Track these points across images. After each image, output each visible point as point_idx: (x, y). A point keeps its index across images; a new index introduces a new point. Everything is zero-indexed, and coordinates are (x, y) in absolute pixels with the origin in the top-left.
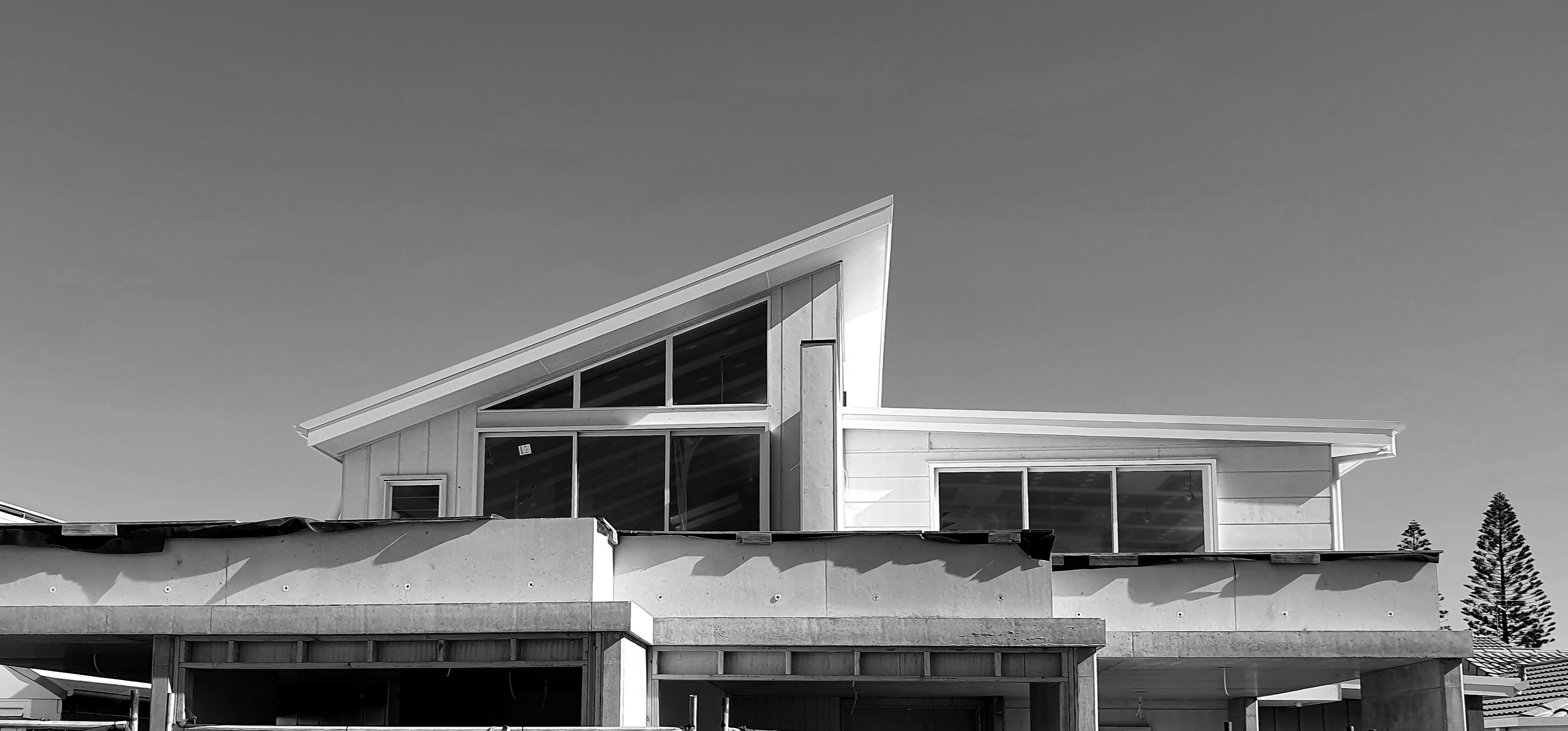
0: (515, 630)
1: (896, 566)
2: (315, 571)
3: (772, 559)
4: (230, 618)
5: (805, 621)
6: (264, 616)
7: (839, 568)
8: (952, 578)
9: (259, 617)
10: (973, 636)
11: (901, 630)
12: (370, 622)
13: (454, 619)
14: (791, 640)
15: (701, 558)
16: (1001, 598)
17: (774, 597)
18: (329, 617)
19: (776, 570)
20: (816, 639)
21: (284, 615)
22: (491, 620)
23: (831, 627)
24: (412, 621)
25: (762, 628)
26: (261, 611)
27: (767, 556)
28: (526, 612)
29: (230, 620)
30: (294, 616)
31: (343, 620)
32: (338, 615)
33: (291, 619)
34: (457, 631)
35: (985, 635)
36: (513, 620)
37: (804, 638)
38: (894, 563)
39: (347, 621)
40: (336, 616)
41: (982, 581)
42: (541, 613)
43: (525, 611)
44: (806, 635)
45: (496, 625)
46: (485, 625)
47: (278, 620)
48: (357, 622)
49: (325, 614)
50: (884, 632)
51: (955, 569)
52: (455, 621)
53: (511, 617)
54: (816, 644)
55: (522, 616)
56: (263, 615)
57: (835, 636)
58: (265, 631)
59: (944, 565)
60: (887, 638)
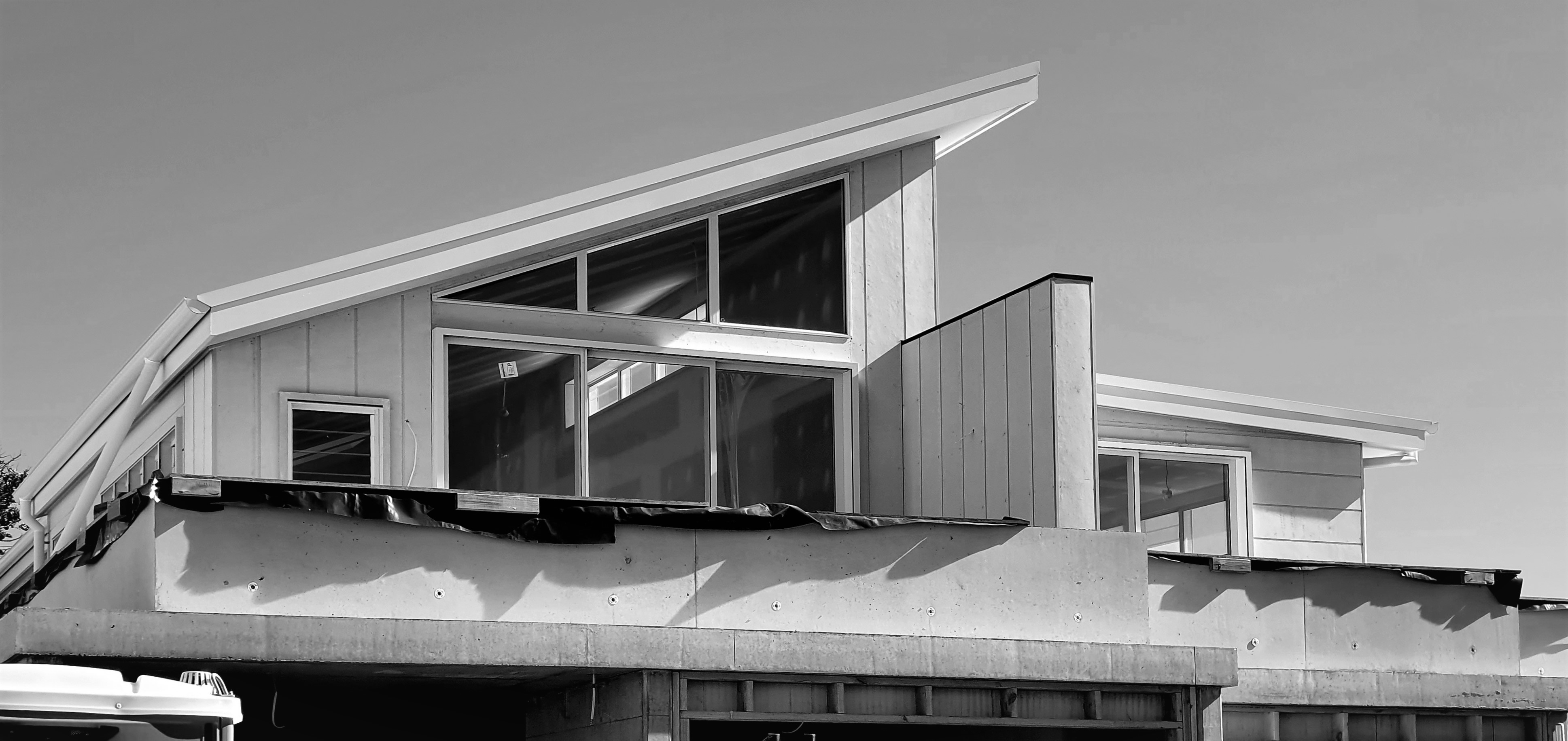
0: (1109, 679)
1: (1373, 607)
2: (814, 584)
3: (1247, 593)
4: (760, 648)
5: (1301, 674)
6: (805, 647)
7: (1318, 608)
8: (1427, 625)
9: (798, 648)
10: (1464, 696)
11: (1395, 687)
12: (939, 661)
13: (1039, 661)
14: (1287, 697)
15: (1171, 587)
16: (1473, 650)
17: (1252, 641)
18: (887, 652)
19: (1252, 606)
20: (1312, 697)
21: (830, 646)
22: (1083, 665)
23: (1328, 682)
24: (990, 663)
25: (1256, 682)
26: (800, 639)
27: (1242, 588)
28: (1122, 656)
29: (761, 652)
30: (843, 649)
31: (907, 657)
32: (898, 650)
33: (840, 653)
34: (1044, 677)
35: (1474, 695)
36: (1108, 667)
37: (1300, 695)
38: (1372, 604)
39: (911, 659)
40: (896, 650)
41: (1454, 630)
42: (1138, 659)
43: (1120, 655)
44: (1303, 691)
45: (1089, 673)
46: (1075, 671)
47: (824, 653)
48: (923, 661)
49: (883, 648)
50: (1379, 690)
51: (1431, 615)
52: (1040, 665)
53: (1104, 662)
54: (1313, 703)
55: (1117, 661)
56: (803, 645)
57: (1331, 694)
58: (807, 668)
59: (1419, 609)
60: (1382, 697)
